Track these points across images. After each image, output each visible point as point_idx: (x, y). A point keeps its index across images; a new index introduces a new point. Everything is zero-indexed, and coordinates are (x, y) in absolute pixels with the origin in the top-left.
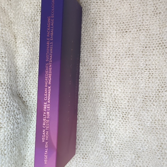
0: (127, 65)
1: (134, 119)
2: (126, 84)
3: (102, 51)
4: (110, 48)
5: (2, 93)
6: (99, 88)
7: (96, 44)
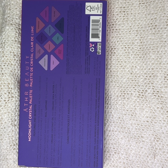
0: (149, 38)
1: (153, 97)
2: (145, 59)
3: (122, 25)
4: (131, 21)
5: (14, 64)
6: (115, 66)
7: (116, 18)
